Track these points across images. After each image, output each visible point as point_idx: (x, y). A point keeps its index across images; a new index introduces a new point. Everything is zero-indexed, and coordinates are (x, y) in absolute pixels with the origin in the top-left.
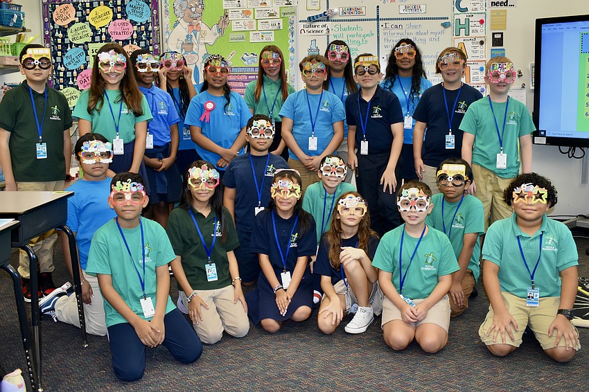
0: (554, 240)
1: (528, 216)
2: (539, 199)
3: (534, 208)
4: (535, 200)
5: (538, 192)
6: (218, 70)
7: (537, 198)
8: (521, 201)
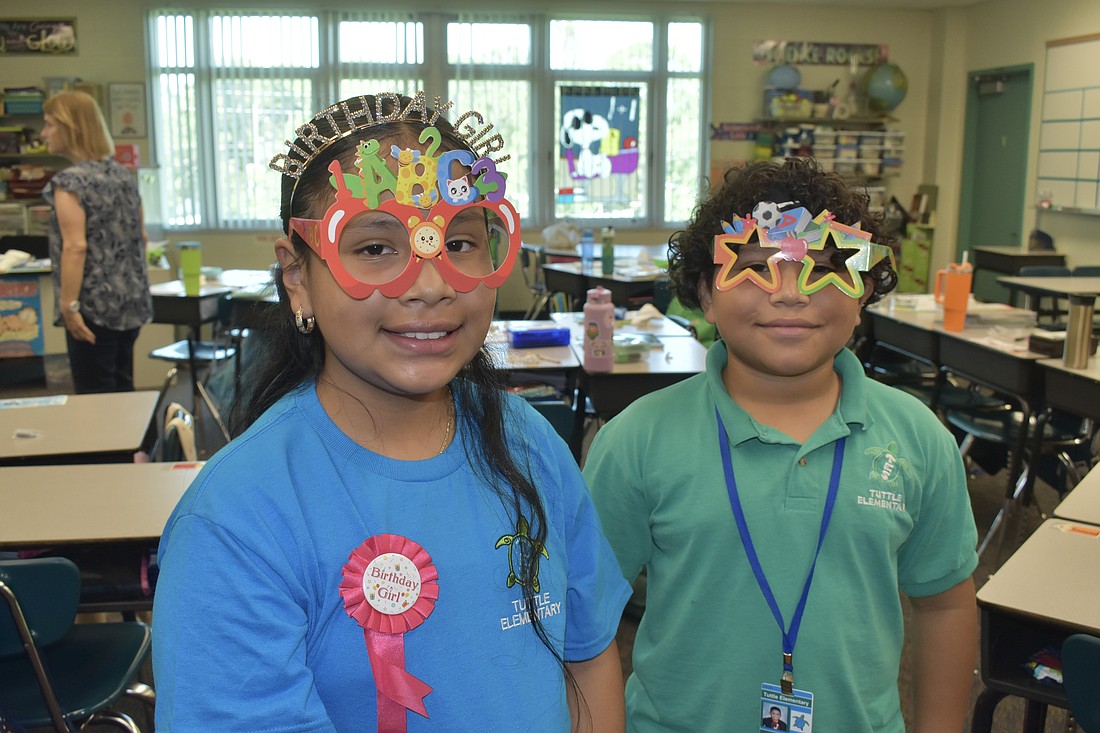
0: (902, 462)
1: (781, 355)
2: (832, 277)
3: (808, 315)
4: (811, 280)
5: (830, 240)
6: (427, 239)
7: (819, 271)
8: (748, 282)
